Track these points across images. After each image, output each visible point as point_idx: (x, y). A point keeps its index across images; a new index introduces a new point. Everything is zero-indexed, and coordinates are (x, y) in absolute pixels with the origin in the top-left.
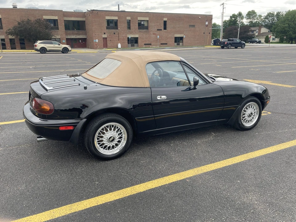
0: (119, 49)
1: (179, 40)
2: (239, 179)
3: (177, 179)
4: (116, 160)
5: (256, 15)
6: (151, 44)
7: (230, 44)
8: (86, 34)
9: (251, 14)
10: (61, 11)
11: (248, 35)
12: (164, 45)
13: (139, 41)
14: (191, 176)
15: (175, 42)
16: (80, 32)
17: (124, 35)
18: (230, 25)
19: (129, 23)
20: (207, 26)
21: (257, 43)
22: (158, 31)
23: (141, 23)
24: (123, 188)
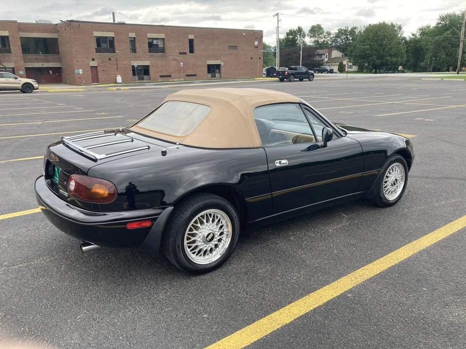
0: (119, 85)
1: (213, 70)
2: (423, 286)
3: (332, 295)
4: (217, 272)
5: (324, 32)
6: (170, 76)
7: (292, 74)
8: (60, 61)
9: (316, 30)
10: (15, 22)
11: (313, 61)
12: (192, 77)
13: (151, 71)
14: (351, 287)
15: (209, 71)
16: (50, 56)
17: (126, 62)
18: (286, 46)
19: (133, 41)
20: (257, 47)
21: (328, 72)
22: (182, 55)
23: (153, 42)
24: (254, 321)
